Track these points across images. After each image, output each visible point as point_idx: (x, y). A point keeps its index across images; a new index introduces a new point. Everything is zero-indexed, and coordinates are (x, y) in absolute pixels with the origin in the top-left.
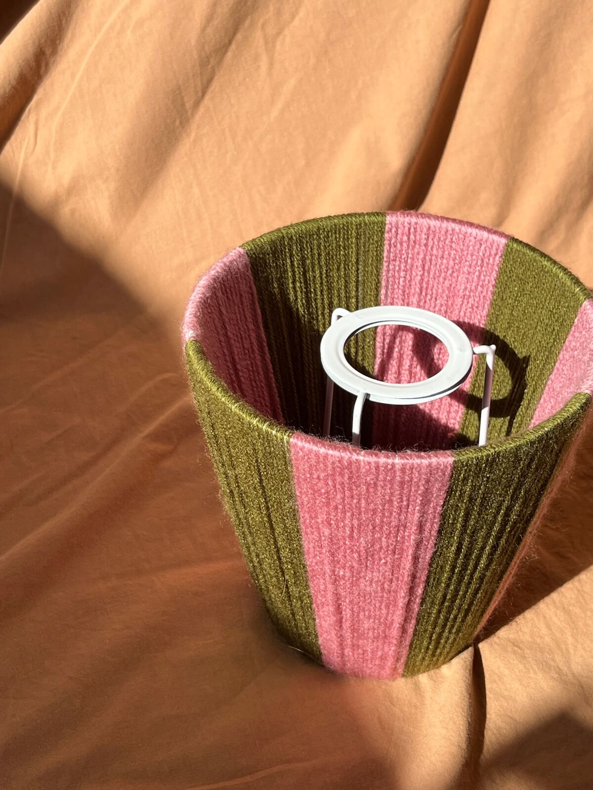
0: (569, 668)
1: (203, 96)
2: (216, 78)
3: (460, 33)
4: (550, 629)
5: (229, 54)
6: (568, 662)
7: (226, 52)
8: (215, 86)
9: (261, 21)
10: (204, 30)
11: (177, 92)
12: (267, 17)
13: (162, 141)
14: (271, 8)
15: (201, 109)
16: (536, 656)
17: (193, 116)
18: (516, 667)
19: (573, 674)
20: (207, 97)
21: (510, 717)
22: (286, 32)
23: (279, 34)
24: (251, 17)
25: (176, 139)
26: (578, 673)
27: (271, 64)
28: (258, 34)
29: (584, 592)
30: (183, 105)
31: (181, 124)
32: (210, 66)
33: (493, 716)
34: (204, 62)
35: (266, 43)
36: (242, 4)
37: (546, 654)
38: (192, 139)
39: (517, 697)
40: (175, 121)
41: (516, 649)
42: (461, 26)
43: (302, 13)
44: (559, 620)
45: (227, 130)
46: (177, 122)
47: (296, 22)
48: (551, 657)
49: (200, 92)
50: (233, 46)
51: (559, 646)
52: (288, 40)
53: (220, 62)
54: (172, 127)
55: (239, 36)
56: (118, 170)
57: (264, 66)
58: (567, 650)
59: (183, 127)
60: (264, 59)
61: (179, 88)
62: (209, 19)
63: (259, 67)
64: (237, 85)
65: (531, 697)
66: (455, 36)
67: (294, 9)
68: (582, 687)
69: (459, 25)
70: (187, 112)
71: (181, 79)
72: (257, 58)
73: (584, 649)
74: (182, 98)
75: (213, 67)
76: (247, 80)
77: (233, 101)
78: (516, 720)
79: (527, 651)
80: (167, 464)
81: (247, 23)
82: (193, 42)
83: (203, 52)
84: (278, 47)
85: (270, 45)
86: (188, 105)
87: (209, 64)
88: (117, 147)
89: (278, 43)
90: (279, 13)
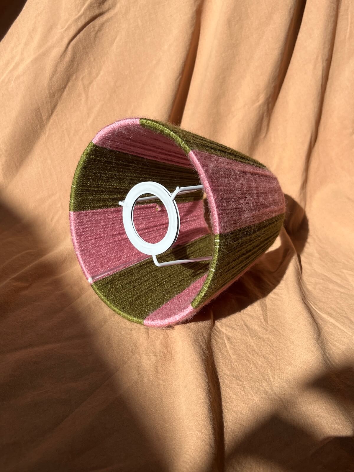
0: (272, 390)
1: (52, 113)
2: (59, 104)
3: (181, 79)
4: (257, 368)
5: (65, 93)
6: (271, 387)
7: (63, 91)
8: (58, 108)
9: (81, 77)
10: (51, 79)
11: (38, 110)
12: (84, 75)
13: (30, 136)
14: (86, 71)
15: (51, 121)
16: (251, 385)
17: (47, 124)
18: (240, 393)
19: (275, 394)
20: (54, 114)
21: (239, 424)
22: (95, 83)
23: (90, 83)
24: (76, 74)
25: (38, 135)
26: (278, 392)
27: (87, 98)
28: (80, 83)
29: (274, 346)
30: (41, 118)
31: (40, 127)
32: (55, 98)
33: (229, 424)
34: (52, 96)
35: (84, 88)
36: (71, 67)
37: (257, 383)
38: (46, 136)
39: (242, 411)
40: (37, 126)
41: (238, 381)
42: (181, 76)
43: (102, 73)
44: (262, 363)
45: (65, 131)
46: (39, 126)
47: (99, 78)
48: (260, 385)
49: (50, 111)
50: (67, 89)
51: (264, 377)
52: (95, 86)
53: (60, 96)
54: (35, 129)
55: (70, 84)
56: (6, 151)
57: (83, 100)
58: (269, 379)
59: (42, 129)
60: (84, 95)
61: (39, 109)
62: (54, 73)
63: (81, 99)
64: (70, 108)
65: (251, 410)
66: (178, 80)
67: (98, 71)
68: (282, 401)
69: (180, 75)
70: (43, 122)
71: (40, 104)
72: (79, 95)
73: (279, 378)
74: (41, 114)
75: (56, 99)
76: (75, 106)
77: (68, 117)
78: (244, 426)
79: (245, 382)
80: (24, 293)
81: (74, 77)
82: (46, 85)
83: (51, 91)
84: (90, 90)
85: (86, 89)
86: (44, 118)
87: (54, 97)
88: (6, 139)
89: (90, 88)
90: (90, 73)
